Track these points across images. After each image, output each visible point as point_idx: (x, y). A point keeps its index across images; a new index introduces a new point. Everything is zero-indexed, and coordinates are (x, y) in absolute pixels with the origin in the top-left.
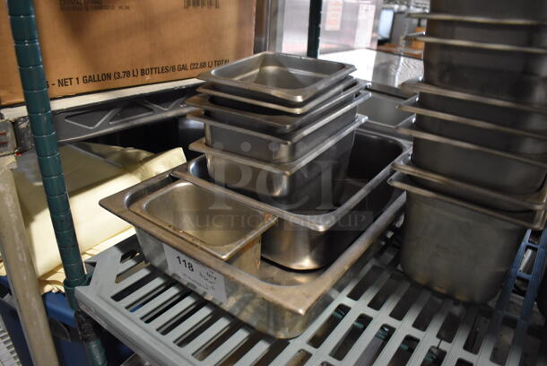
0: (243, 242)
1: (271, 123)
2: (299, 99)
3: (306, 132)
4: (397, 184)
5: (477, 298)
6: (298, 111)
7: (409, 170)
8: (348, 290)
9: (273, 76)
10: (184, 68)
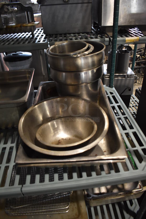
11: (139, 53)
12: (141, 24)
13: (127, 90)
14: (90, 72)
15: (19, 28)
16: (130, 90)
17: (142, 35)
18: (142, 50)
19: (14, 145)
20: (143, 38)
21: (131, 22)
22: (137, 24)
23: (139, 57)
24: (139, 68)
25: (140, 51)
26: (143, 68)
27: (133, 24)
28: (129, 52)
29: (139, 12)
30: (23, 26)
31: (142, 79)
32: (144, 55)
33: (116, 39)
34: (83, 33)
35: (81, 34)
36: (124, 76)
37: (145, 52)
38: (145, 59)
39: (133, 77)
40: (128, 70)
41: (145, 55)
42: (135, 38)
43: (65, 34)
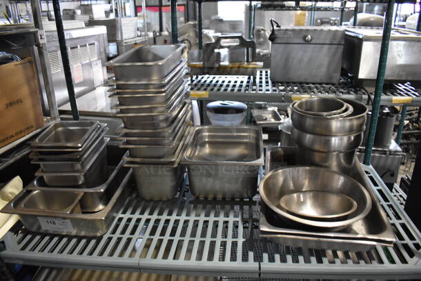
0: (74, 205)
1: (71, 157)
2: (80, 145)
3: (86, 156)
4: (126, 165)
5: (170, 198)
6: (80, 149)
7: (129, 159)
8: (121, 212)
9: (61, 131)
10: (12, 136)
11: (408, 117)
12: (416, 79)
13: (388, 174)
14: (345, 139)
15: (236, 69)
16: (392, 175)
17: (416, 93)
18: (414, 112)
19: (239, 219)
20: (419, 98)
21: (401, 76)
22: (410, 79)
23: (408, 124)
24: (408, 144)
25: (410, 115)
26: (415, 144)
27: (403, 78)
28: (393, 116)
29: (414, 63)
30: (242, 67)
31: (413, 164)
32: (416, 122)
33: (380, 97)
34: (327, 84)
35: (324, 85)
36: (385, 153)
37: (419, 117)
38: (418, 129)
39: (398, 155)
40: (390, 143)
41: (419, 123)
42: (406, 98)
43: (301, 83)
